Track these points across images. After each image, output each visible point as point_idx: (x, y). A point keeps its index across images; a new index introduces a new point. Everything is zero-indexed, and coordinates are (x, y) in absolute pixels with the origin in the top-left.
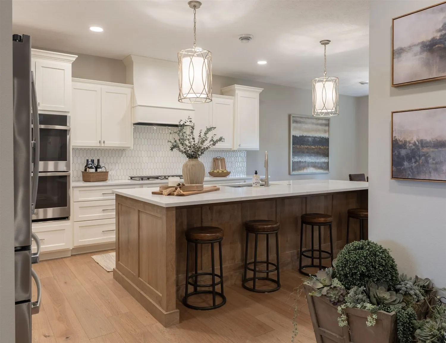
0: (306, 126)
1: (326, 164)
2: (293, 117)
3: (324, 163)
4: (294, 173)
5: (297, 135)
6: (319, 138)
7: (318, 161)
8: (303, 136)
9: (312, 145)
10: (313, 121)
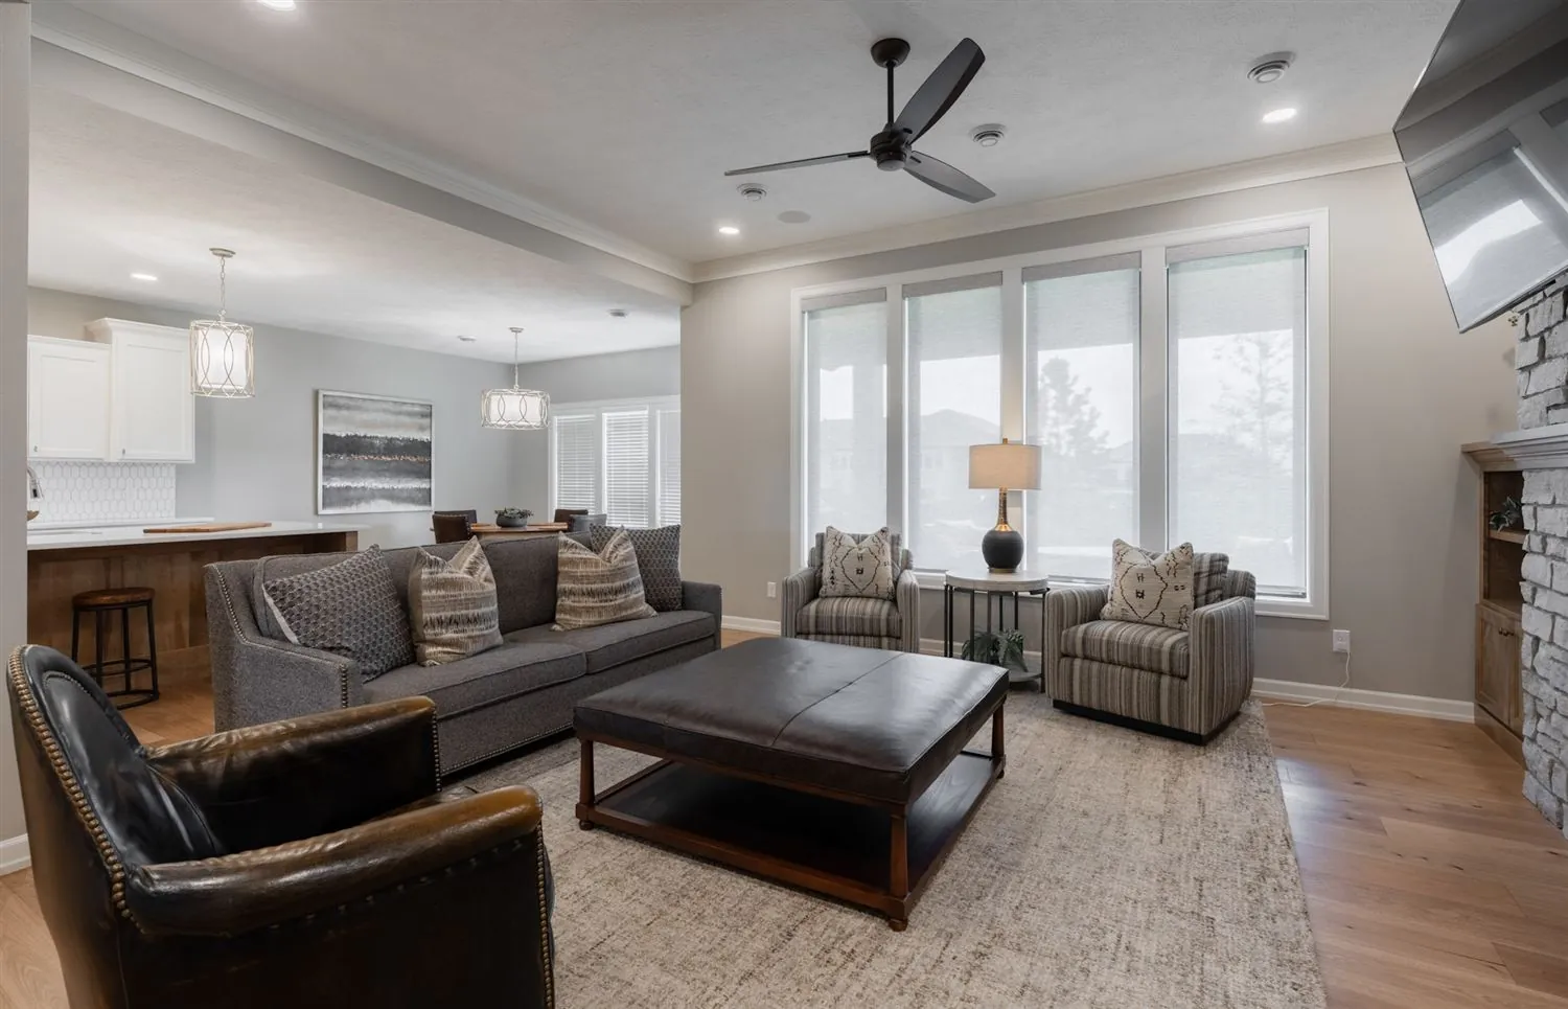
0: (365, 416)
1: (425, 493)
2: (324, 396)
3: (419, 490)
4: (329, 511)
5: (338, 434)
6: (403, 440)
7: (400, 486)
8: (356, 436)
9: (385, 455)
10: (385, 406)
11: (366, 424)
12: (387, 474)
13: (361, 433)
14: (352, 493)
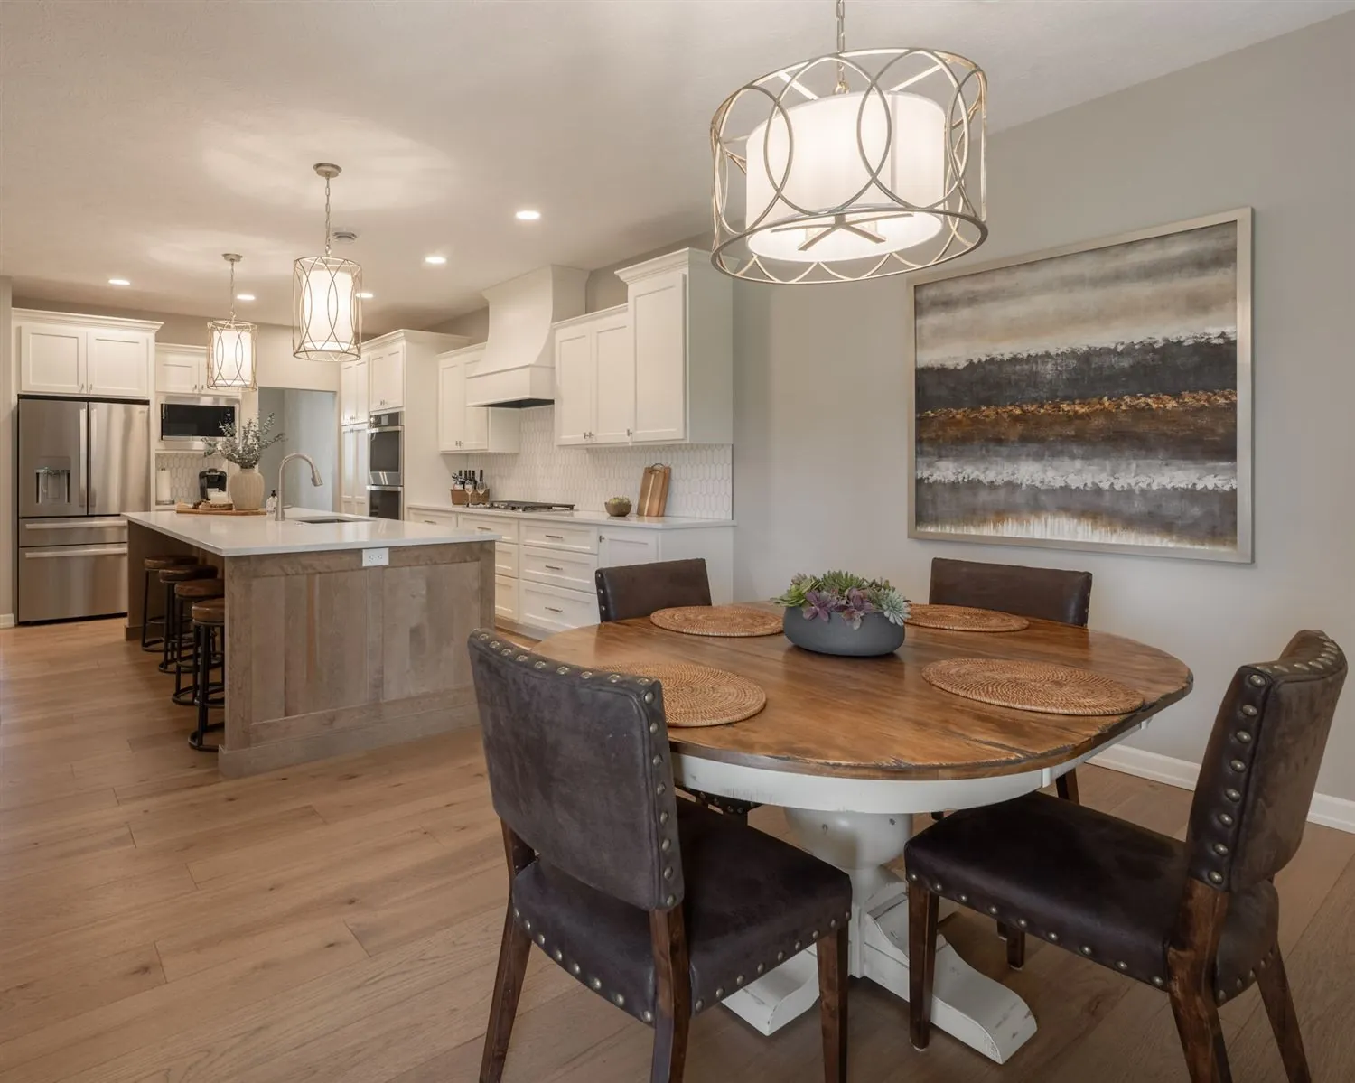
2: (918, 287)
5: (949, 363)
6: (1129, 350)
7: (1122, 482)
8: (991, 361)
9: (1069, 399)
10: (1069, 269)
11: (1013, 330)
12: (1076, 450)
13: (1005, 350)
14: (984, 497)
